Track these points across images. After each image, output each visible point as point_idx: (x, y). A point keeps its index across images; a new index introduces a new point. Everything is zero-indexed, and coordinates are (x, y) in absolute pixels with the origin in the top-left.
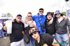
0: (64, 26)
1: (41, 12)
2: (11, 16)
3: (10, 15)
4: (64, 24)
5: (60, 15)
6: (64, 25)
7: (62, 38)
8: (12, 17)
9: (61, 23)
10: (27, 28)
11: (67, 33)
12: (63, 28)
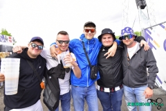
0: (140, 66)
1: (90, 32)
2: (10, 38)
3: (8, 37)
4: (140, 61)
5: (132, 39)
6: (139, 63)
7: (135, 95)
8: (14, 41)
9: (134, 59)
10: (54, 71)
11: (146, 84)
12: (137, 71)
